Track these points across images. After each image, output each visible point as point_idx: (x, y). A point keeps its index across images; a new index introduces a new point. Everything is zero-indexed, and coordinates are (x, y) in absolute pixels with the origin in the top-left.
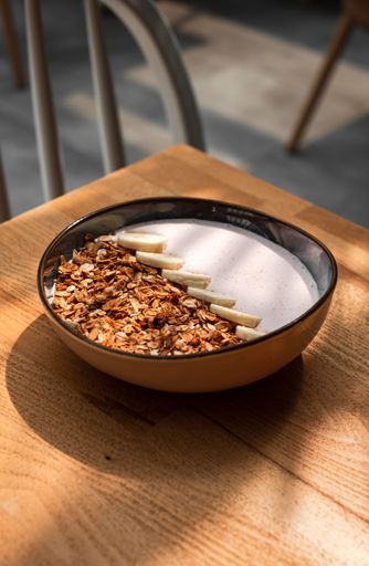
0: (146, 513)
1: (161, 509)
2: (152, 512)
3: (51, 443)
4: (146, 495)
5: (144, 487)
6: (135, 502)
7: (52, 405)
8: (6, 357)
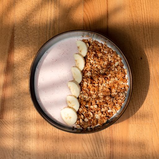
0: (148, 36)
1: (144, 34)
2: (147, 35)
3: (149, 75)
4: (143, 41)
5: (142, 43)
6: (148, 41)
7: (138, 87)
8: (134, 116)
